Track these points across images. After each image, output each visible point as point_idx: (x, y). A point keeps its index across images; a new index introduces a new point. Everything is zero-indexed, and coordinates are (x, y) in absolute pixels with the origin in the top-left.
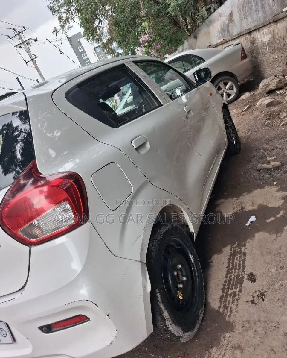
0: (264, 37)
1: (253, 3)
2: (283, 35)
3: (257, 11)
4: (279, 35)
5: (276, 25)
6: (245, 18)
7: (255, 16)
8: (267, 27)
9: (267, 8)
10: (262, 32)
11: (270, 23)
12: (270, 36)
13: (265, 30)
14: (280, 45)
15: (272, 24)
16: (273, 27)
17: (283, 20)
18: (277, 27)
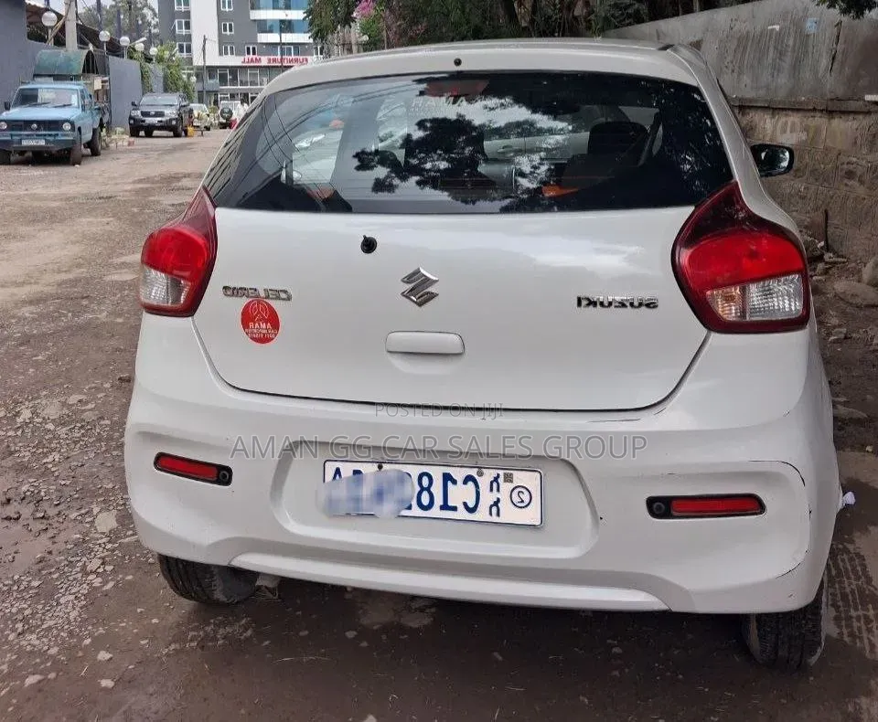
0: (784, 131)
1: (771, 49)
2: (840, 148)
3: (776, 69)
4: (829, 143)
5: (829, 120)
6: (733, 71)
7: (765, 77)
8: (800, 115)
9: (807, 75)
10: (783, 119)
11: (814, 110)
12: (804, 137)
13: (794, 119)
14: (822, 166)
15: (818, 114)
16: (819, 121)
17: (851, 117)
18: (830, 124)
